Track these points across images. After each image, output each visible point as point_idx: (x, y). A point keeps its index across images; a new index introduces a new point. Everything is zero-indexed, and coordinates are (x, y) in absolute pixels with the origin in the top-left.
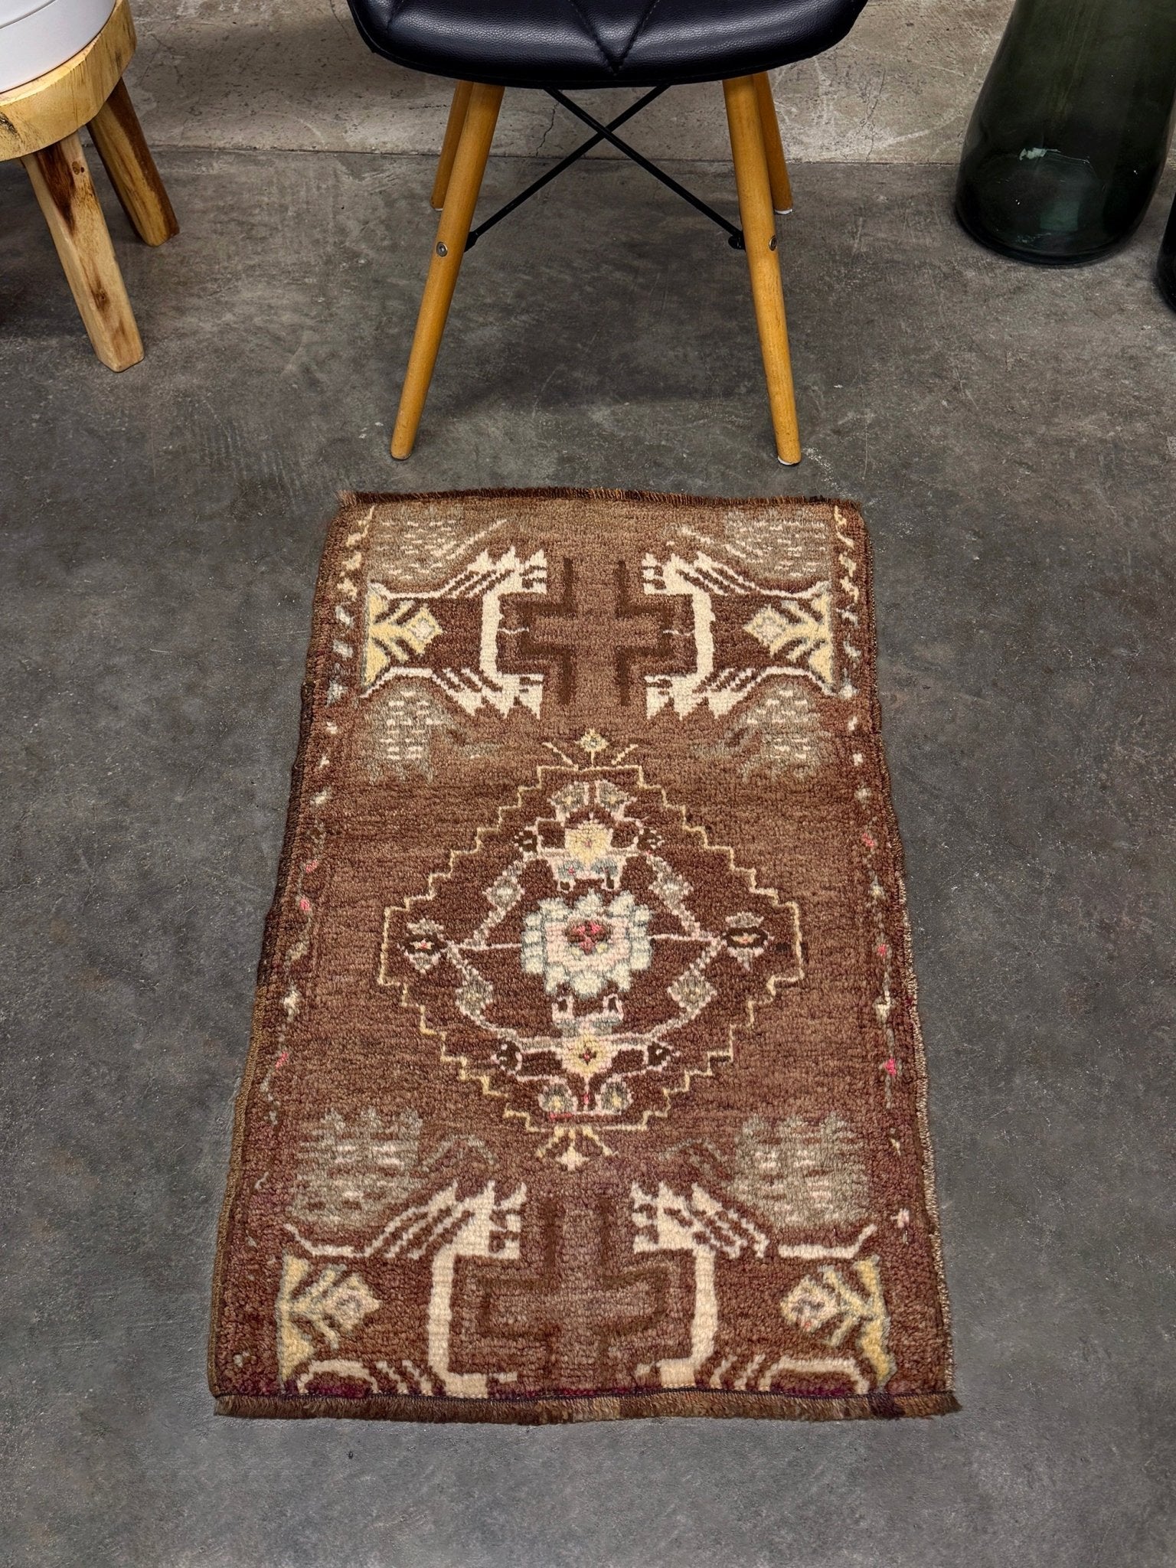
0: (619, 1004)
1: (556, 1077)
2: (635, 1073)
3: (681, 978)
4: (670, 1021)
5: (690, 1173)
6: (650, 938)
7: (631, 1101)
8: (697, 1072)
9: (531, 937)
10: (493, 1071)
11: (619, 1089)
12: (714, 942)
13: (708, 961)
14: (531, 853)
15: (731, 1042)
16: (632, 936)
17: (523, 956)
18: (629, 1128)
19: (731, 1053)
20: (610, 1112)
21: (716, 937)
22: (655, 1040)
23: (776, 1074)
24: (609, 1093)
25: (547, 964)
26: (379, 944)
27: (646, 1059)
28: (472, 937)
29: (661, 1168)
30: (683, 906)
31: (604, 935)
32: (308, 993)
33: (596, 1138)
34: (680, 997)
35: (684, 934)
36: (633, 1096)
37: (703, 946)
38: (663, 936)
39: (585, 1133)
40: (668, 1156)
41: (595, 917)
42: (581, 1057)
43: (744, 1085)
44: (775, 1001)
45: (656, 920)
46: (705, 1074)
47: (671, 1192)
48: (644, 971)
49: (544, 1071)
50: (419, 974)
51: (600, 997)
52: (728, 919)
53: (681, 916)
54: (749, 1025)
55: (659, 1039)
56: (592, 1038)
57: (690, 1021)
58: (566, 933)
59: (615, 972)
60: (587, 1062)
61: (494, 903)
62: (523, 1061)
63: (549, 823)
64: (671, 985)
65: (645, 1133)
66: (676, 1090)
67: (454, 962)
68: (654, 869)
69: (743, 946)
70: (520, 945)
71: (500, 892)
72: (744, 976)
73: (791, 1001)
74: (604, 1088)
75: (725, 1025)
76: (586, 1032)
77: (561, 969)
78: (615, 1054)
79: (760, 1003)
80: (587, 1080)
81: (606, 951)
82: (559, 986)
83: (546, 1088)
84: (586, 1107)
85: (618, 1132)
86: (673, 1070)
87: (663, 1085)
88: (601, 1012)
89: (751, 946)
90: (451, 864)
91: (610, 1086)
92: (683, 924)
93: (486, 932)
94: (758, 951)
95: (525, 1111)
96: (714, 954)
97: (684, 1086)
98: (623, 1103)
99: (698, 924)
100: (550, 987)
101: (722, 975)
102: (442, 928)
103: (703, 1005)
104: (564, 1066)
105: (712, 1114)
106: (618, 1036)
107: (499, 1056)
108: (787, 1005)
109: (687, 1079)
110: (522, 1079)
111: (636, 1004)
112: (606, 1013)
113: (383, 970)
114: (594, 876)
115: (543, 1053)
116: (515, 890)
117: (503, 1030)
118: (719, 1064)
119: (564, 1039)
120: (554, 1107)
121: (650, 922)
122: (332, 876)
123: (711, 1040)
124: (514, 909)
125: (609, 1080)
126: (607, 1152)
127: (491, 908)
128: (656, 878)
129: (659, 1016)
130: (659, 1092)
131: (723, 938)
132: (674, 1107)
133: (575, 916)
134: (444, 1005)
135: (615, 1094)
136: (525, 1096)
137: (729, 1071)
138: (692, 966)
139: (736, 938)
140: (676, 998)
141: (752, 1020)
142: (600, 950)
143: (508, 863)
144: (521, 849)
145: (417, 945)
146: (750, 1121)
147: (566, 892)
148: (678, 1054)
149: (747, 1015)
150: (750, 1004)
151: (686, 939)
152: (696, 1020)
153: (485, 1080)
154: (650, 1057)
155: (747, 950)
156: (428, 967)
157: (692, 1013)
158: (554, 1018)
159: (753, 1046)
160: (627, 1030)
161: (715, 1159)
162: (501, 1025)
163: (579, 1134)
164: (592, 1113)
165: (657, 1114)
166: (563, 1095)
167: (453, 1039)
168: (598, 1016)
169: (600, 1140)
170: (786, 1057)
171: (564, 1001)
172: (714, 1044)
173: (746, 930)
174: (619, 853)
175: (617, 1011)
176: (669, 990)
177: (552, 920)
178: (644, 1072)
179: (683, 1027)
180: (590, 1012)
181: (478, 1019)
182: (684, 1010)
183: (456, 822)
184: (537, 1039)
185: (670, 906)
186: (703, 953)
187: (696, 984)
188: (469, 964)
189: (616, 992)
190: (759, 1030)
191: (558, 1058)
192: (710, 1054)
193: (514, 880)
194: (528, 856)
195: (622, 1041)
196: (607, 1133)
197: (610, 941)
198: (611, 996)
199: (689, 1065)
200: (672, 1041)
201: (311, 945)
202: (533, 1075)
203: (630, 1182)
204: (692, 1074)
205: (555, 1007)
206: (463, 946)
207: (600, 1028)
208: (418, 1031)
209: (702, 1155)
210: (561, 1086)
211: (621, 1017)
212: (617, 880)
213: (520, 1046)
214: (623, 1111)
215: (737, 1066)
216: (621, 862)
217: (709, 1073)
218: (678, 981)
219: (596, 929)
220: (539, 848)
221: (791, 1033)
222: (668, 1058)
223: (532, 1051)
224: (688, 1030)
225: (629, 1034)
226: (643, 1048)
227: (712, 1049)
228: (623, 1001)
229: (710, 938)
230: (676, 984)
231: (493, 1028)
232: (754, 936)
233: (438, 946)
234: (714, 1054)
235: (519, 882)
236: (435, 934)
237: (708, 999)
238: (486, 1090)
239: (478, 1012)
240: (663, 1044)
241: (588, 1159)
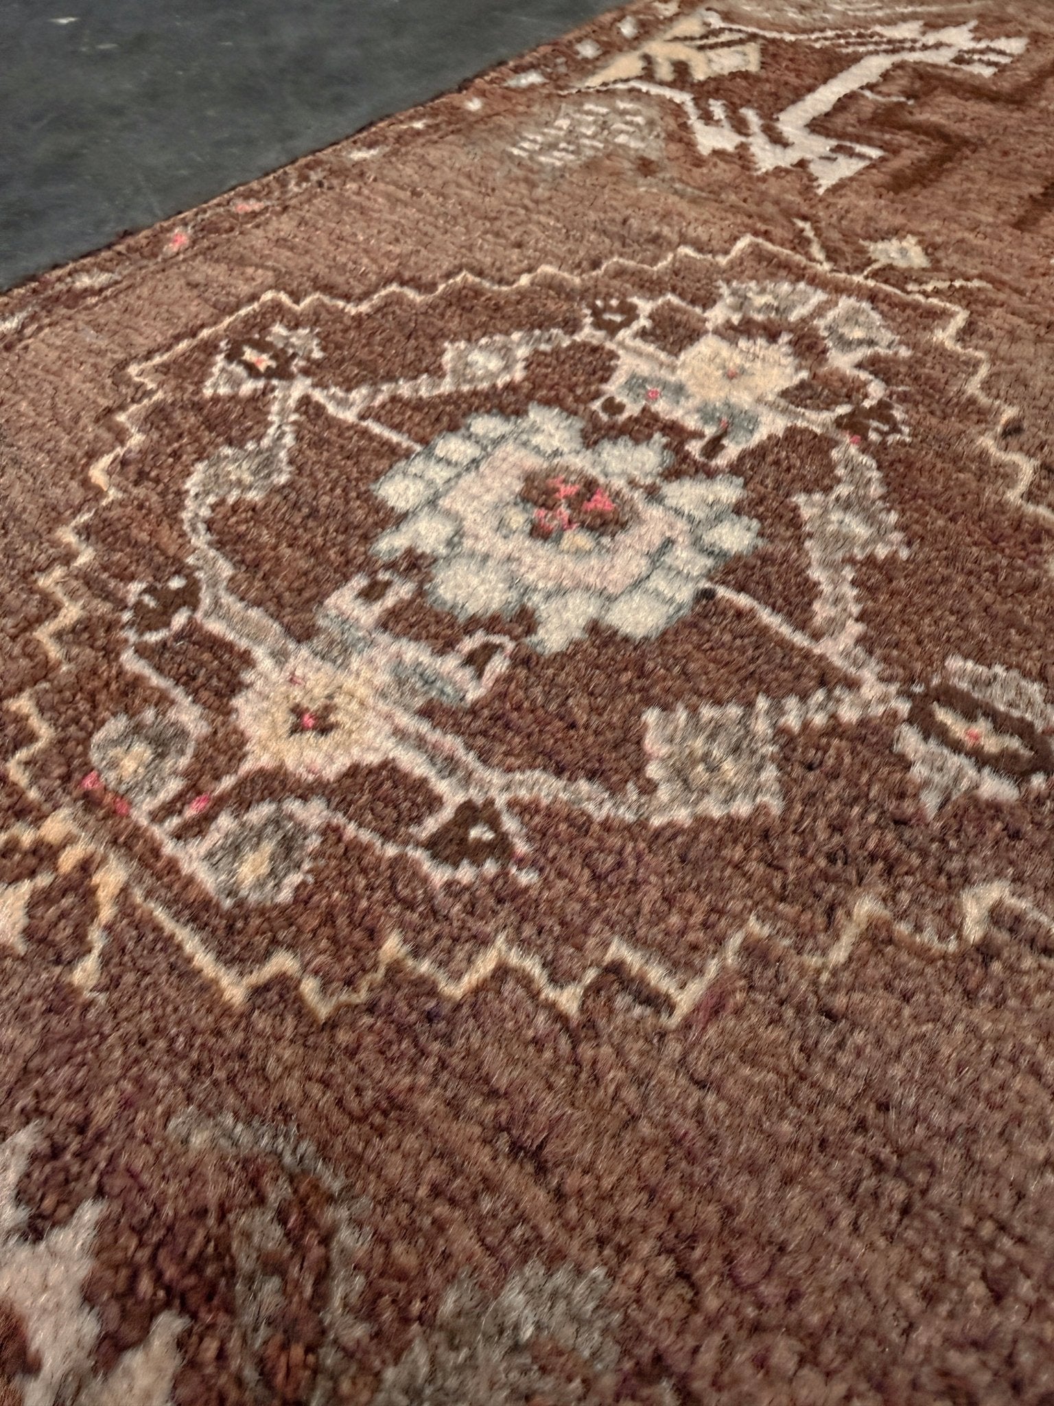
0: (498, 665)
1: (197, 711)
2: (365, 836)
3: (707, 712)
4: (584, 786)
5: (196, 1267)
6: (705, 584)
7: (285, 896)
8: (533, 966)
9: (454, 447)
10: (104, 608)
11: (288, 846)
12: (871, 689)
13: (819, 720)
14: (600, 334)
15: (713, 967)
16: (668, 559)
17: (402, 464)
18: (204, 960)
19: (687, 997)
20: (208, 880)
21: (882, 679)
22: (501, 801)
23: (796, 1197)
24: (259, 835)
25: (432, 503)
26: (202, 326)
27: (431, 825)
28: (349, 390)
29: (141, 1159)
30: (849, 573)
31: (604, 524)
32: (28, 331)
33: (107, 913)
34: (665, 750)
35: (802, 626)
36: (303, 884)
37: (827, 678)
38: (743, 601)
39: (96, 879)
40: (198, 1140)
41: (619, 483)
42: (297, 711)
43: (645, 1128)
44: (962, 956)
45: (753, 561)
46: (549, 993)
47: (82, 1269)
48: (626, 639)
49: (187, 680)
50: (197, 392)
51: (472, 625)
52: (955, 663)
53: (826, 588)
54: (814, 961)
55: (511, 805)
56: (362, 691)
57: (642, 824)
58: (529, 478)
59: (555, 603)
60: (297, 729)
61: (448, 367)
62: (178, 636)
63: (685, 312)
64: (666, 708)
65: (227, 1011)
66: (425, 967)
67: (275, 408)
68: (840, 472)
69: (957, 747)
70: (418, 448)
71: (477, 357)
72: (901, 822)
73: (1025, 997)
74: (261, 812)
75: (735, 906)
76: (366, 673)
77: (447, 530)
78: (373, 759)
79: (903, 928)
80: (247, 767)
81: (579, 553)
82: (410, 552)
83: (149, 715)
84: (174, 822)
85: (169, 944)
86: (470, 909)
87: (402, 925)
88: (441, 652)
89: (981, 759)
90: (441, 287)
91: (276, 821)
92: (816, 606)
93: (380, 399)
94: (994, 787)
95: (54, 723)
96: (849, 714)
97: (457, 976)
98: (260, 884)
99: (856, 629)
100: (390, 543)
101: (833, 776)
102: (317, 354)
103: (714, 809)
104: (238, 702)
105: (462, 1132)
106: (424, 727)
107: (149, 590)
108: (999, 1003)
109: (485, 964)
110: (131, 662)
111: (537, 691)
112: (450, 663)
113: (157, 360)
114: (692, 423)
115: (229, 647)
116: (507, 368)
117: (212, 553)
118: (621, 1001)
119: (304, 652)
120: (114, 765)
121: (738, 557)
122: (258, 226)
123: (658, 918)
124: (475, 393)
125: (293, 806)
126: (86, 973)
127: (436, 372)
128: (827, 490)
129: (567, 756)
130: (374, 936)
131: (906, 694)
132: (371, 1008)
133: (581, 462)
134: (176, 455)
135: (268, 847)
136: (92, 698)
137: (634, 1047)
138: (762, 703)
139: (943, 715)
140: (652, 743)
141: (838, 955)
142: (565, 544)
143: (540, 327)
144: (589, 320)
145: (249, 354)
146: (561, 1278)
147: (604, 417)
148: (526, 878)
149: (832, 928)
150: (866, 907)
151: (800, 639)
152: (658, 833)
153: (71, 613)
154: (446, 829)
155: (955, 761)
156: (223, 390)
157: (662, 809)
158: (330, 601)
159: (778, 1034)
160: (458, 730)
161: (320, 1298)
162: (220, 545)
163: (86, 867)
164: (169, 848)
165: (309, 987)
166: (161, 756)
167: (115, 513)
168: (425, 658)
169: (109, 928)
170: (879, 1166)
171: (388, 584)
172: (656, 933)
173: (991, 714)
174: (784, 411)
175: (479, 675)
176: (651, 716)
177: (525, 444)
178: (391, 851)
179: (606, 826)
180: (417, 638)
181: (194, 510)
182: (649, 788)
183: (519, 245)
184: (255, 613)
185: (815, 555)
186: (819, 696)
187: (736, 750)
188: (294, 423)
189: (514, 638)
190: (839, 1001)
191: (248, 676)
192: (619, 950)
193: (522, 352)
194: (588, 333)
195: (420, 743)
196: (142, 925)
197: (606, 540)
198: (496, 639)
199: (528, 930)
200: (540, 835)
201: (117, 282)
202: (159, 669)
203: (26, 1117)
204: (514, 958)
205: (359, 582)
206: (318, 396)
207: (400, 683)
208: (87, 465)
209: (294, 1239)
210: (182, 734)
211: (474, 693)
212: (732, 450)
213: (206, 600)
214: (240, 904)
215: (674, 1049)
216: (772, 425)
217: (568, 999)
218: (694, 711)
219: (600, 502)
220: (624, 334)
221: (956, 1102)
222: (490, 867)
223: (215, 627)
224: (615, 841)
225: (452, 743)
226: (452, 796)
227: (634, 940)
228: (514, 666)
229: (868, 675)
230: (681, 715)
231: (200, 540)
232: (1014, 743)
233: (282, 372)
234: (633, 959)
235: (526, 359)
236: (294, 355)
237: (742, 808)
238: (43, 633)
239: (212, 499)
240: (510, 824)
241: (21, 948)
